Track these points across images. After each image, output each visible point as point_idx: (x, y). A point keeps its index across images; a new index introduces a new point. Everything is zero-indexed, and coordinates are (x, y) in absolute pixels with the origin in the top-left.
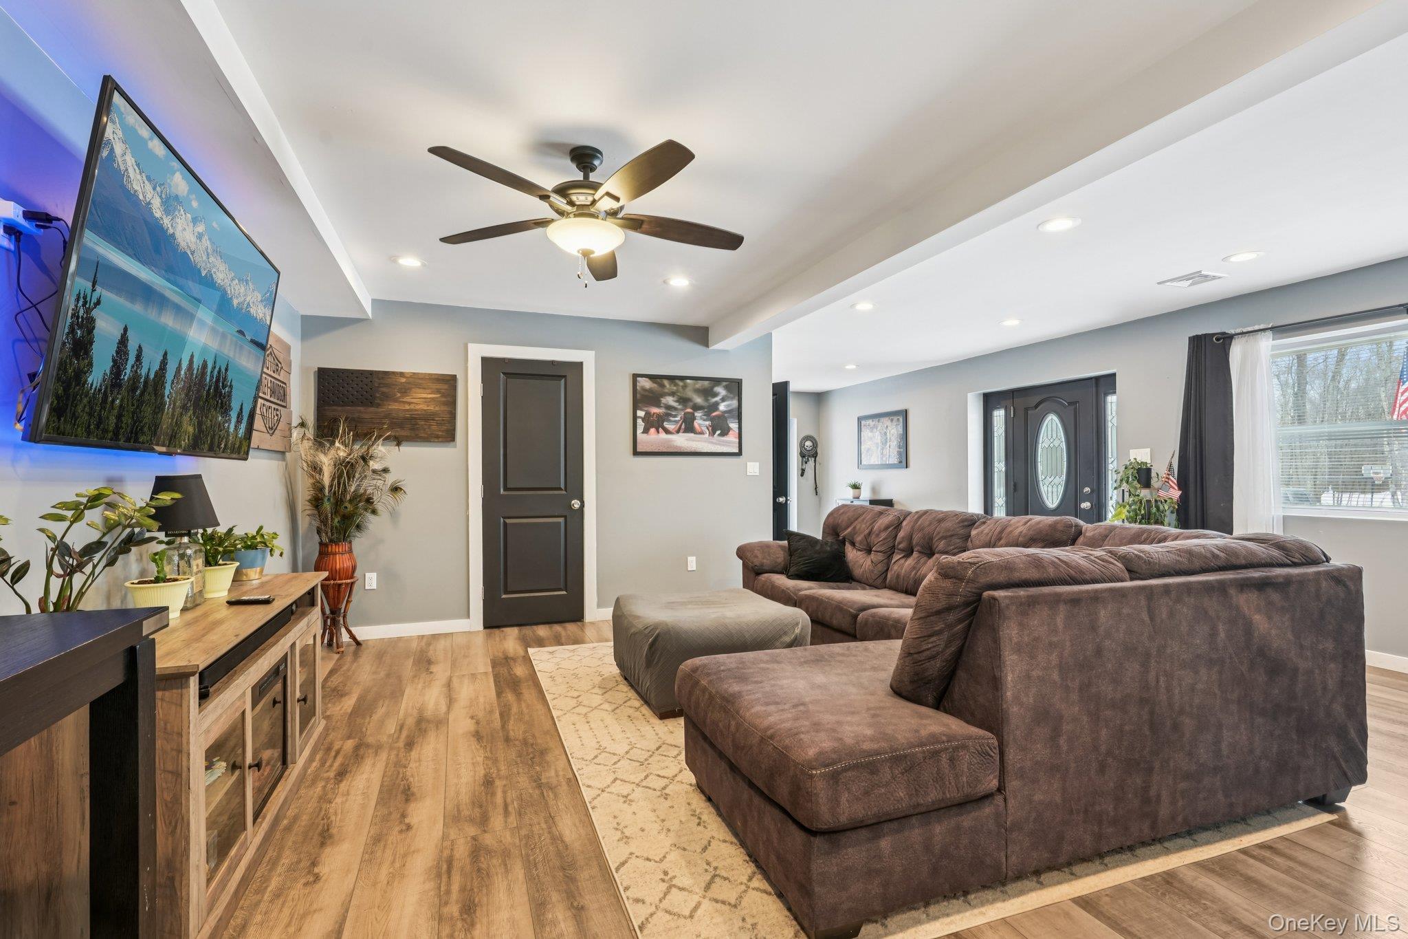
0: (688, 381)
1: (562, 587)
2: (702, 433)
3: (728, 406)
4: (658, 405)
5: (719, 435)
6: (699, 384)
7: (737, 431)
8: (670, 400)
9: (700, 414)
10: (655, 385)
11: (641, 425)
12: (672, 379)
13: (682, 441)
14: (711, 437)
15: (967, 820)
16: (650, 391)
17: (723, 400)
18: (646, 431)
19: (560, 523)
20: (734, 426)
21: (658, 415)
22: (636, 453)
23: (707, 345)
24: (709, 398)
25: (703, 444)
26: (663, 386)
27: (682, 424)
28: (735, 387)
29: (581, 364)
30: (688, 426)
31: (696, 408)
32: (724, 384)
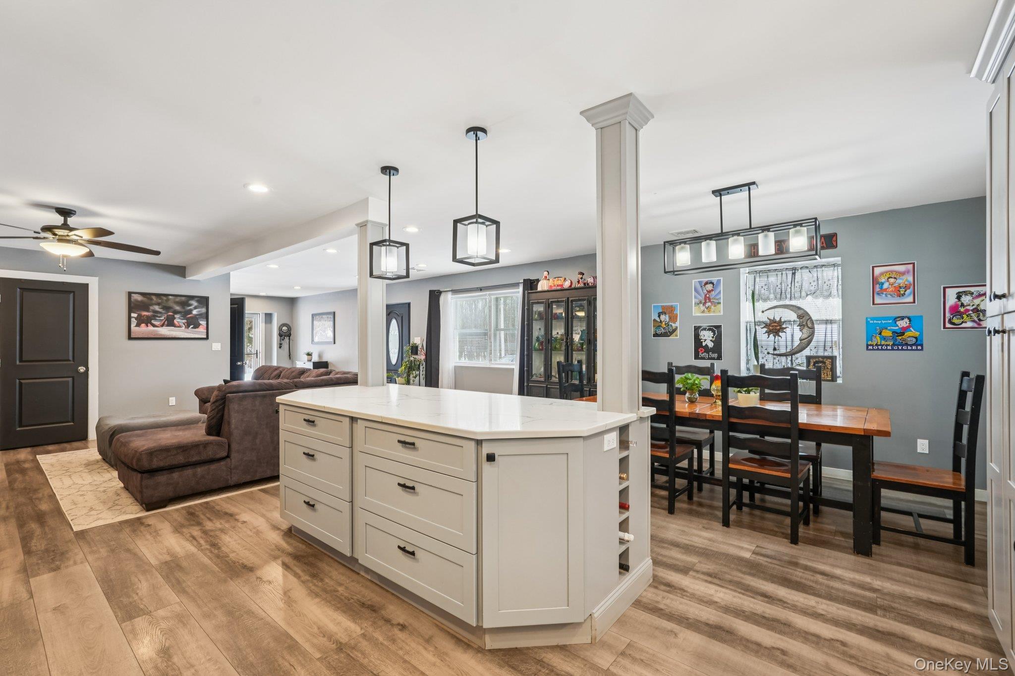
0: (170, 297)
1: (70, 420)
2: (180, 327)
3: (199, 311)
4: (147, 310)
5: (192, 328)
6: (178, 299)
7: (205, 326)
8: (157, 308)
9: (178, 316)
10: (145, 299)
11: (134, 322)
12: (158, 295)
13: (165, 331)
14: (186, 329)
15: (213, 467)
16: (142, 302)
17: (195, 308)
18: (138, 325)
19: (68, 382)
20: (203, 323)
21: (147, 316)
22: (130, 338)
23: (184, 277)
24: (186, 307)
25: (181, 333)
26: (152, 299)
27: (165, 322)
28: (204, 301)
29: (87, 285)
30: (170, 323)
31: (176, 312)
32: (196, 299)
